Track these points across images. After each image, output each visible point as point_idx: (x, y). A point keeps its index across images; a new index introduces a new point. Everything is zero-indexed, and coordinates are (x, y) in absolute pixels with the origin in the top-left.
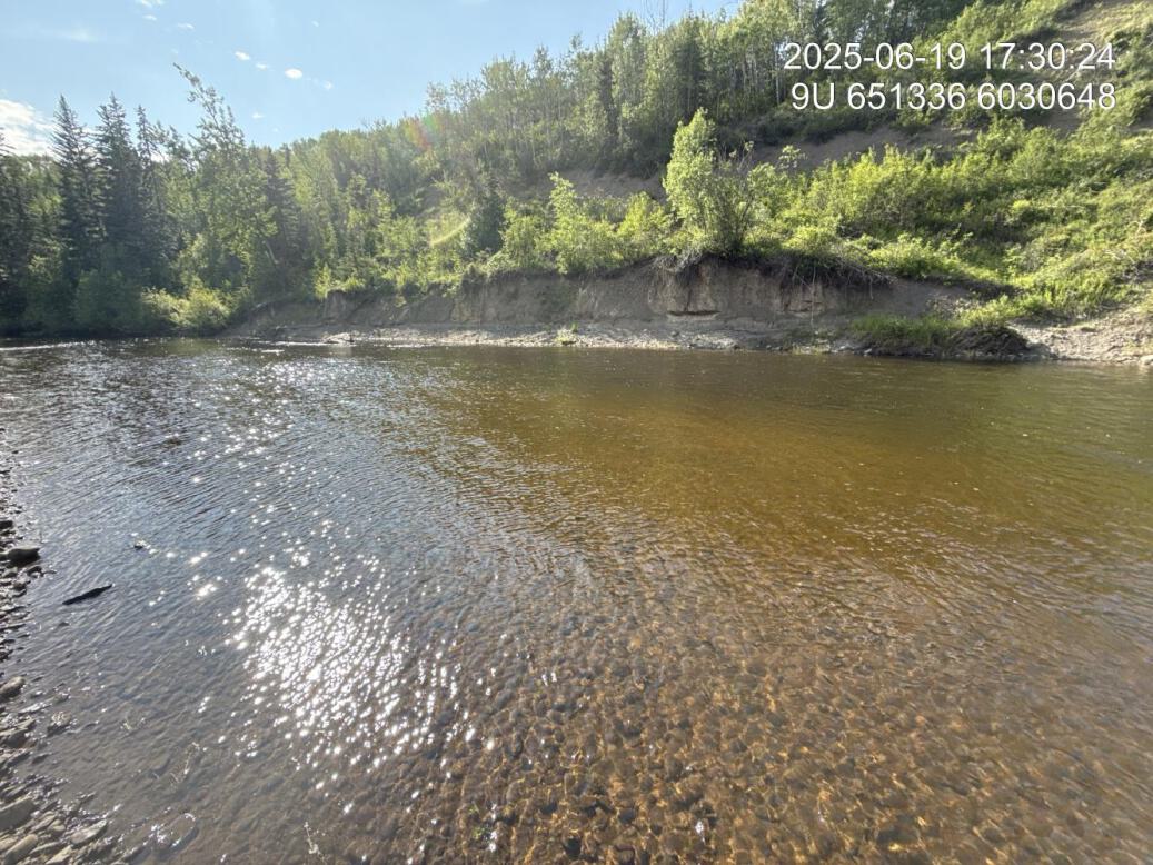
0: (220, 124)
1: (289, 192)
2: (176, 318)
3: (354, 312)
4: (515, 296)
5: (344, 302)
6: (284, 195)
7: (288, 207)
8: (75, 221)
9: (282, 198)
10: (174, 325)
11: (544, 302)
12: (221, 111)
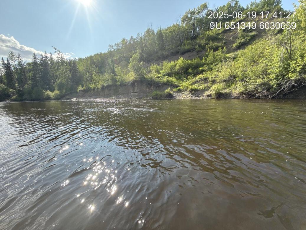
0: (61, 57)
1: (77, 69)
2: (51, 96)
3: (84, 94)
4: (110, 90)
5: (82, 92)
6: (76, 70)
7: (77, 72)
8: (35, 77)
9: (76, 71)
10: (51, 98)
11: (114, 91)
12: (61, 54)
